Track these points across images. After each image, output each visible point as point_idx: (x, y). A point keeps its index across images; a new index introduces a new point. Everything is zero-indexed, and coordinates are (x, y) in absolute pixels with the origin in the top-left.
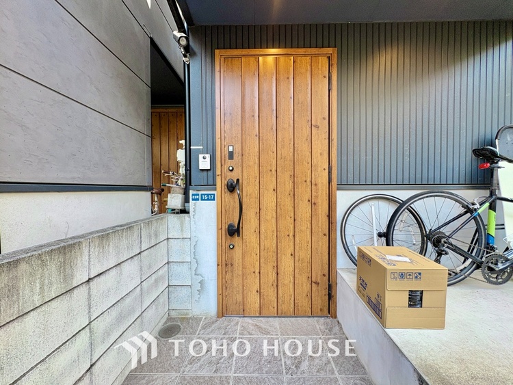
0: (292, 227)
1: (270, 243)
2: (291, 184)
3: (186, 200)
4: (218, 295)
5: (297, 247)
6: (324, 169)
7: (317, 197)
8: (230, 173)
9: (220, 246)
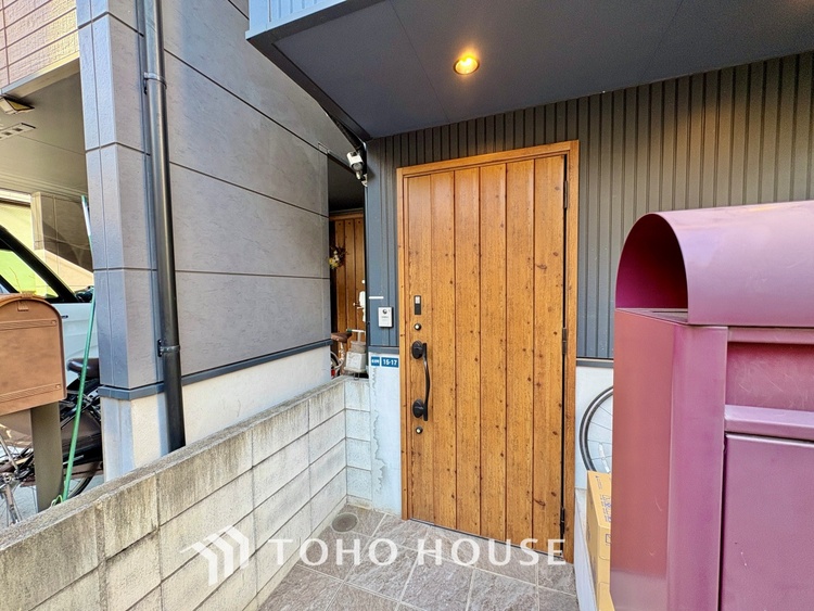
0: (503, 415)
1: (471, 433)
2: (502, 353)
3: (367, 361)
4: (403, 491)
5: (510, 445)
6: (556, 333)
7: (542, 375)
8: (415, 333)
9: (405, 428)
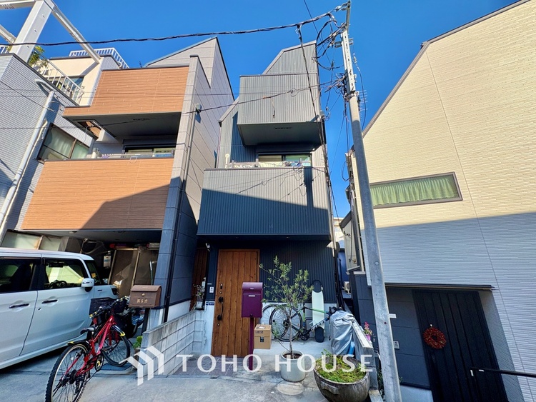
1: (233, 324)
3: (204, 304)
5: (243, 326)
8: (220, 295)
9: (214, 324)
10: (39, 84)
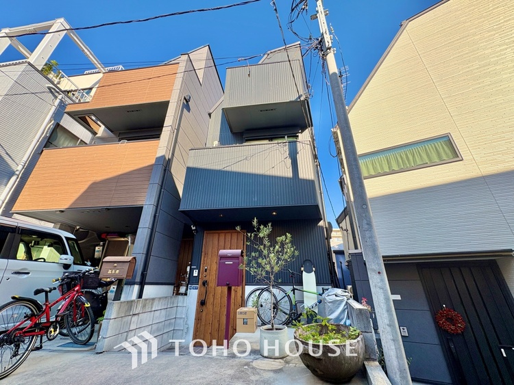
1: (217, 309)
7: (237, 288)
8: (204, 278)
9: (197, 310)
10: (49, 88)
